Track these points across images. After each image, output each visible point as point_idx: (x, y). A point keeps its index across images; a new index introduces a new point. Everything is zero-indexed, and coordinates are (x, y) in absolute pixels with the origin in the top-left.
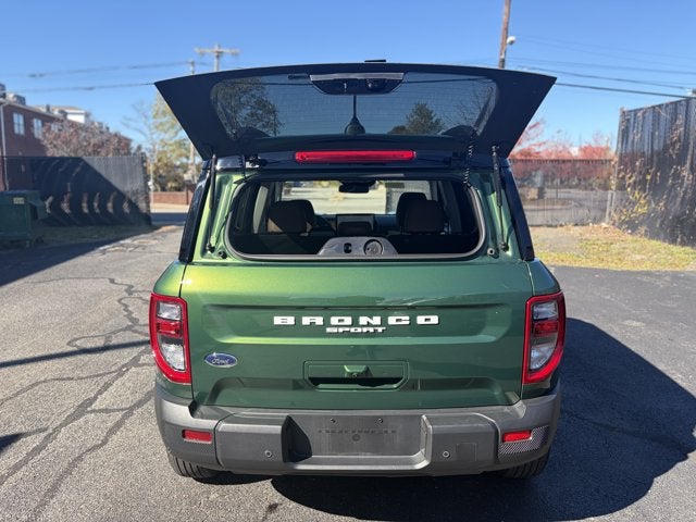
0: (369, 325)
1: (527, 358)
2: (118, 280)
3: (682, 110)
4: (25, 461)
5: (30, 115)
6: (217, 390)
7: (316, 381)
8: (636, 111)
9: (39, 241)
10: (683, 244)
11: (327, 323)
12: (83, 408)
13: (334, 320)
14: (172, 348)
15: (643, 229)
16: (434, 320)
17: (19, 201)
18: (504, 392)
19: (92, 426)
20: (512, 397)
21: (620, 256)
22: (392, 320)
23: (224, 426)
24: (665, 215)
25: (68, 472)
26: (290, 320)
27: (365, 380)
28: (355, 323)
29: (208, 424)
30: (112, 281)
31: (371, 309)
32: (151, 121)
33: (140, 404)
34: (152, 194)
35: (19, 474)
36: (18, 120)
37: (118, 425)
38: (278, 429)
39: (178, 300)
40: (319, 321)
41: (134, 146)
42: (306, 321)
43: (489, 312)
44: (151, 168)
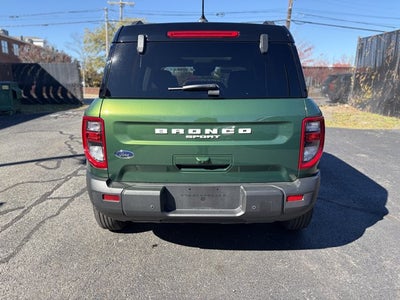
0: (211, 134)
1: (301, 155)
2: (64, 132)
3: (394, 37)
4: (12, 223)
5: (11, 42)
6: (122, 172)
7: (180, 167)
8: (367, 38)
9: (18, 112)
10: (392, 115)
11: (186, 133)
12: (45, 197)
13: (190, 131)
14: (96, 148)
15: (368, 108)
16: (249, 131)
17: (5, 87)
18: (288, 174)
19: (51, 206)
20: (293, 177)
21: (355, 122)
22: (224, 131)
23: (127, 192)
24: (382, 99)
25: (36, 228)
26: (165, 131)
27: (208, 166)
28: (203, 133)
29: (117, 191)
30: (61, 133)
31: (212, 124)
32: (83, 45)
33: (78, 195)
34: (84, 88)
35: (8, 230)
36: (5, 44)
37: (65, 205)
38: (158, 193)
39: (99, 120)
40: (182, 131)
41: (73, 60)
42: (174, 131)
43: (281, 126)
44: (83, 73)
